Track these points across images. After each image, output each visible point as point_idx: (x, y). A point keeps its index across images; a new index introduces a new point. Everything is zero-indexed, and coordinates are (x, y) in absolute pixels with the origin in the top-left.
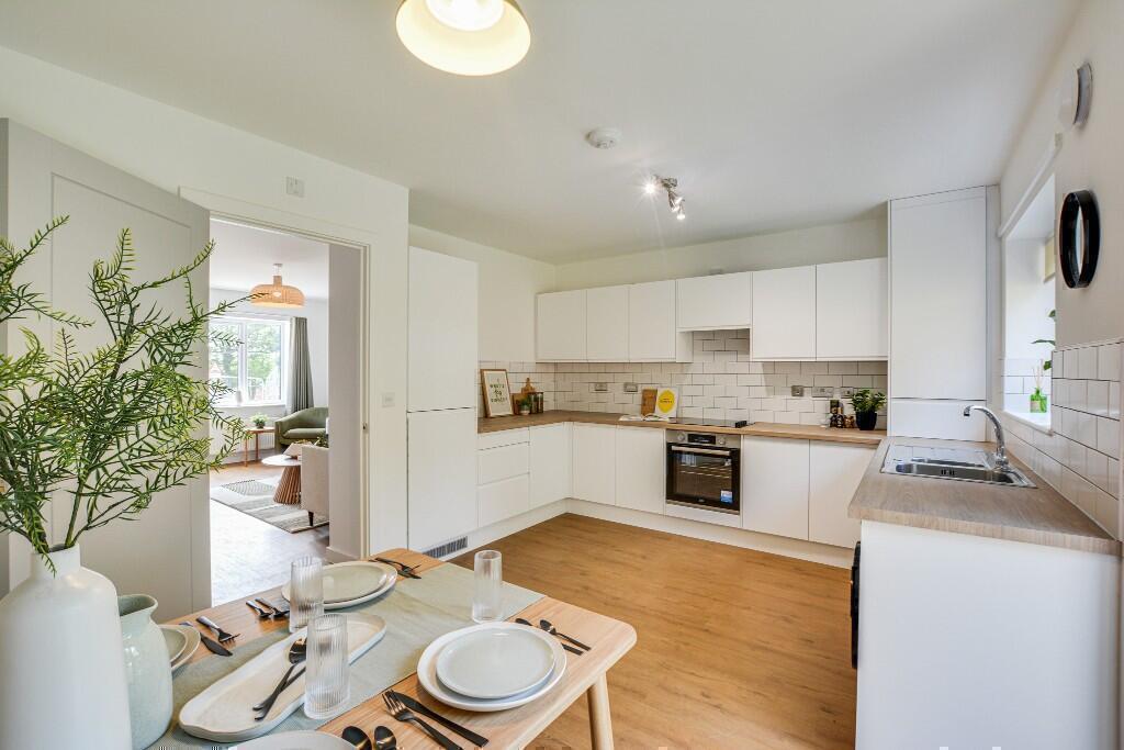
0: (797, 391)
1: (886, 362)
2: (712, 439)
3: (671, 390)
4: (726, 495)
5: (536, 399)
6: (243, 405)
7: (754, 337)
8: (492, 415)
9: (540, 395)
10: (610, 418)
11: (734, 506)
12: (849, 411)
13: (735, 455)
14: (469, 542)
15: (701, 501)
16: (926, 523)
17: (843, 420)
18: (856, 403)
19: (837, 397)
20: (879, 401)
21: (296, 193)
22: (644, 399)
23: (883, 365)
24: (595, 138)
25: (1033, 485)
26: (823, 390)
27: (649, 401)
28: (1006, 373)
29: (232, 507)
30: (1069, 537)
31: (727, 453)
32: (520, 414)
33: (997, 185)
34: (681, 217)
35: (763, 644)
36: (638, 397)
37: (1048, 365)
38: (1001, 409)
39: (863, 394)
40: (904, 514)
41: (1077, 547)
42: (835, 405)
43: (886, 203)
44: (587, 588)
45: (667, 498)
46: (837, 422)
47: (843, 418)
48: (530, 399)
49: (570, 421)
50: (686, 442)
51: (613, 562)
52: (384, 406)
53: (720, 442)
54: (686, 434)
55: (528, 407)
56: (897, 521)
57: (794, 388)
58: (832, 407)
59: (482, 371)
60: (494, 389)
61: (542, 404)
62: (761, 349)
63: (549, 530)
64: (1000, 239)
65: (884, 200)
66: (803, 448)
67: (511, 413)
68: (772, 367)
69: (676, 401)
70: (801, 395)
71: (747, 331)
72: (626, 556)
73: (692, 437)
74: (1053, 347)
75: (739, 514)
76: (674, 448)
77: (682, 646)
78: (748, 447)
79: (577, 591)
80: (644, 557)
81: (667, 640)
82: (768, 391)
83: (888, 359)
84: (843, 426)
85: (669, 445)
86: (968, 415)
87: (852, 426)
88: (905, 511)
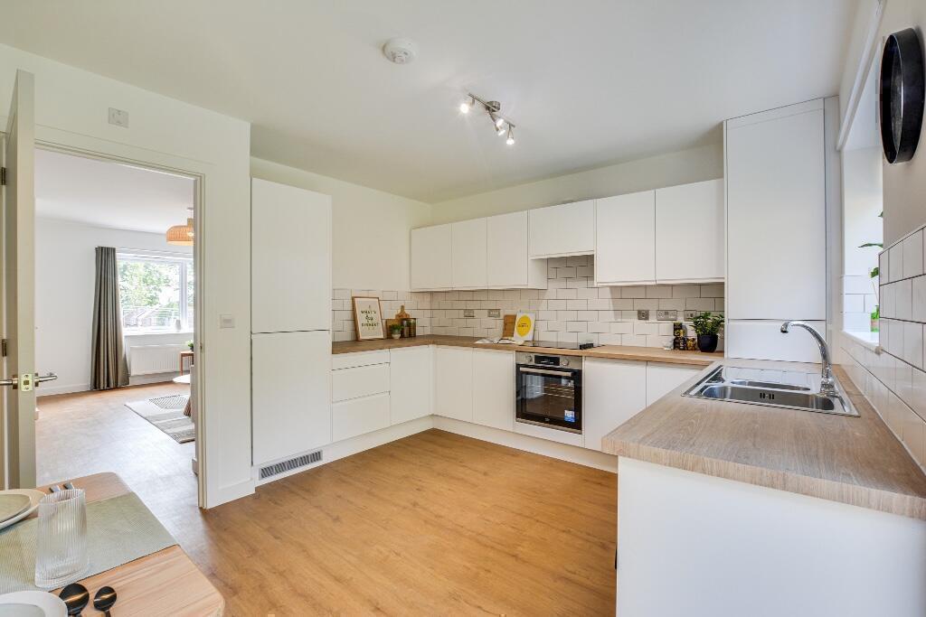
0: (643, 315)
1: (723, 284)
2: (555, 360)
3: (528, 315)
4: (569, 415)
5: (409, 325)
6: (182, 332)
7: (597, 263)
8: (361, 337)
9: (412, 321)
10: (468, 342)
11: (577, 425)
12: (692, 334)
13: (577, 376)
14: (324, 455)
15: (547, 420)
16: (690, 464)
17: (685, 342)
18: (697, 325)
19: (681, 320)
20: (719, 324)
21: (119, 123)
22: (505, 324)
23: (720, 286)
24: (389, 49)
25: (856, 413)
26: (667, 313)
27: (509, 324)
28: (845, 291)
29: (145, 418)
30: (878, 494)
31: (569, 374)
32: (392, 338)
33: (836, 96)
34: (510, 142)
35: (569, 575)
36: (500, 323)
37: (876, 273)
38: (841, 329)
39: (706, 316)
40: (664, 451)
41: (886, 508)
42: (678, 327)
43: (721, 124)
44: (415, 504)
45: (517, 417)
46: (679, 343)
47: (685, 340)
48: (402, 324)
49: (434, 343)
50: (533, 363)
51: (452, 478)
52: (221, 327)
53: (563, 364)
54: (533, 355)
55: (402, 331)
56: (656, 460)
57: (639, 312)
58: (675, 329)
59: (353, 299)
60: (365, 315)
61: (415, 329)
62: (606, 273)
63: (409, 445)
64: (839, 152)
65: (720, 121)
66: (639, 370)
67: (382, 337)
68: (619, 292)
69: (532, 325)
70: (647, 318)
71: (592, 257)
72: (468, 472)
73: (538, 359)
74: (881, 249)
75: (581, 434)
76: (521, 369)
77: (482, 573)
78: (589, 368)
79: (405, 508)
80: (485, 474)
81: (468, 565)
82: (616, 315)
83: (725, 281)
84: (685, 348)
85: (518, 366)
86: (785, 332)
87: (694, 349)
88: (668, 447)
